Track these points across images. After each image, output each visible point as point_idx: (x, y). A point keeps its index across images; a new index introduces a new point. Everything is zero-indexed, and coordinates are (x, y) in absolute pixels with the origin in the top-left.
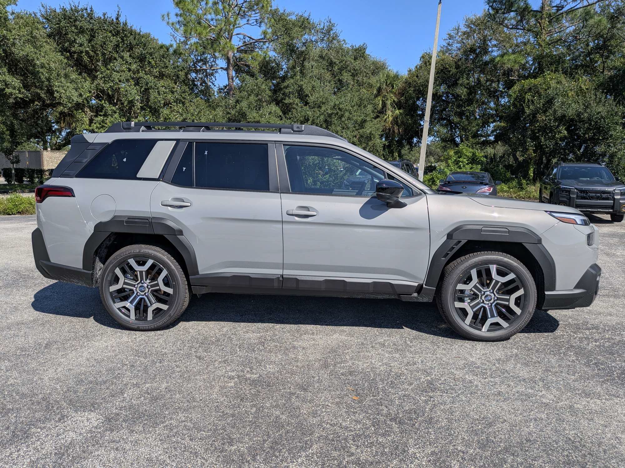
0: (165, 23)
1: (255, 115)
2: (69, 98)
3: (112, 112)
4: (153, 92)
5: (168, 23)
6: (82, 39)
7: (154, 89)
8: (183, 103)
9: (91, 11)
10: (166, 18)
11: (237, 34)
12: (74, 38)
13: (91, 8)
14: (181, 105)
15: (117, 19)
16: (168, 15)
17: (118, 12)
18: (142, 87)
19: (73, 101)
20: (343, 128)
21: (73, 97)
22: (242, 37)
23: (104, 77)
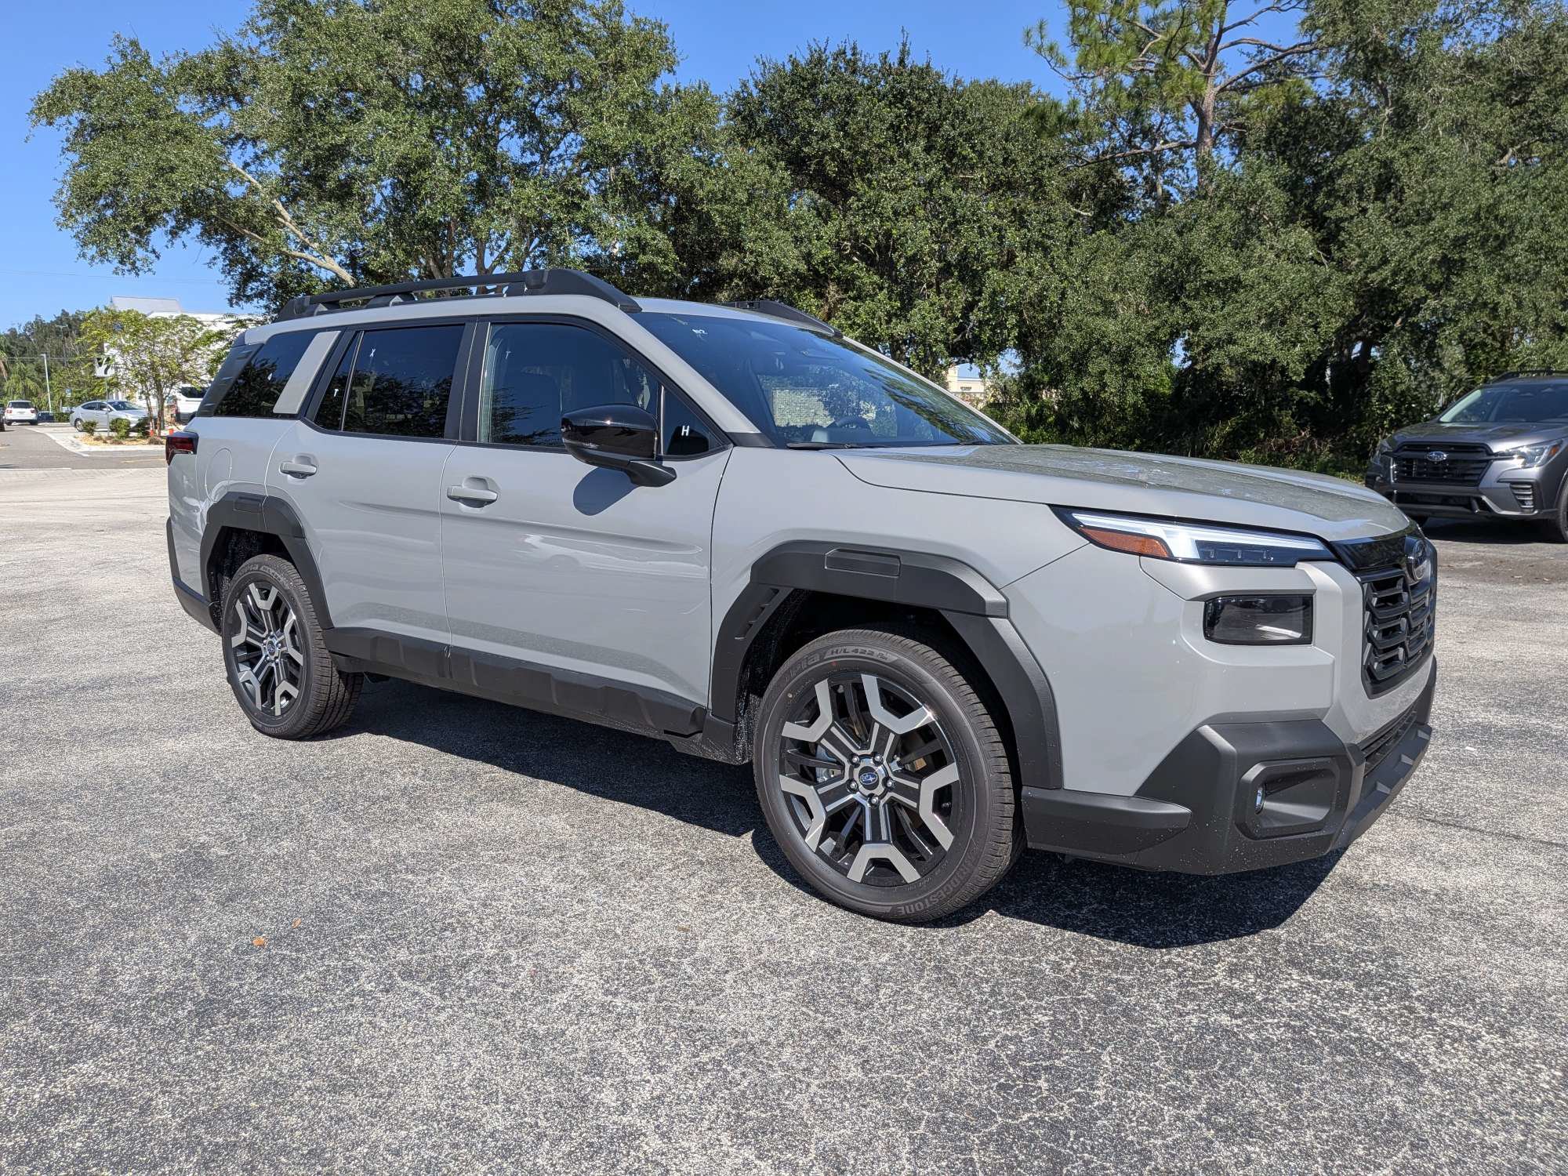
0: (1031, 51)
1: (1227, 260)
2: (776, 264)
3: (874, 289)
4: (966, 230)
5: (1039, 50)
6: (827, 122)
7: (969, 221)
8: (1046, 250)
9: (853, 54)
10: (1035, 37)
11: (1232, 44)
12: (809, 123)
13: (854, 48)
14: (1039, 255)
15: (902, 61)
16: (1041, 27)
17: (904, 45)
18: (944, 219)
19: (786, 268)
20: (1507, 279)
21: (786, 262)
22: (1253, 50)
23: (864, 207)
